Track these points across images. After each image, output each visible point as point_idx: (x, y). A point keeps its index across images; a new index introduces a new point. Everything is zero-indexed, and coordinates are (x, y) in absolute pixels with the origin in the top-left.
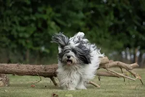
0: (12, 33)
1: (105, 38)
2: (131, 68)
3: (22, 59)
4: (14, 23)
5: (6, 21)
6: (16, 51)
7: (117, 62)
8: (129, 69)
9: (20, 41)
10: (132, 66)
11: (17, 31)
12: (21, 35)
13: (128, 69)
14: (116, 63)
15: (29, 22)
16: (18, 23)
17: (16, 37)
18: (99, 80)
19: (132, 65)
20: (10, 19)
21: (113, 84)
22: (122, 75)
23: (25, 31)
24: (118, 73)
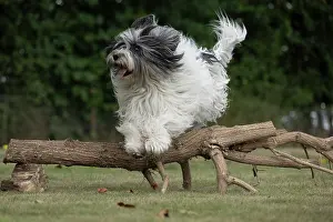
0: (57, 71)
1: (271, 80)
2: (328, 147)
3: (80, 131)
4: (62, 48)
5: (43, 45)
6: (66, 114)
7: (295, 133)
8: (323, 149)
9: (76, 90)
10: (329, 143)
11: (68, 67)
12: (77, 76)
13: (320, 149)
14: (292, 135)
15: (95, 47)
16: (70, 50)
17: (65, 80)
18: (255, 175)
19: (328, 140)
20: (51, 40)
21: (286, 184)
22: (307, 162)
23: (87, 68)
24: (298, 160)
